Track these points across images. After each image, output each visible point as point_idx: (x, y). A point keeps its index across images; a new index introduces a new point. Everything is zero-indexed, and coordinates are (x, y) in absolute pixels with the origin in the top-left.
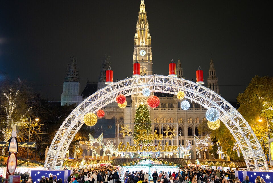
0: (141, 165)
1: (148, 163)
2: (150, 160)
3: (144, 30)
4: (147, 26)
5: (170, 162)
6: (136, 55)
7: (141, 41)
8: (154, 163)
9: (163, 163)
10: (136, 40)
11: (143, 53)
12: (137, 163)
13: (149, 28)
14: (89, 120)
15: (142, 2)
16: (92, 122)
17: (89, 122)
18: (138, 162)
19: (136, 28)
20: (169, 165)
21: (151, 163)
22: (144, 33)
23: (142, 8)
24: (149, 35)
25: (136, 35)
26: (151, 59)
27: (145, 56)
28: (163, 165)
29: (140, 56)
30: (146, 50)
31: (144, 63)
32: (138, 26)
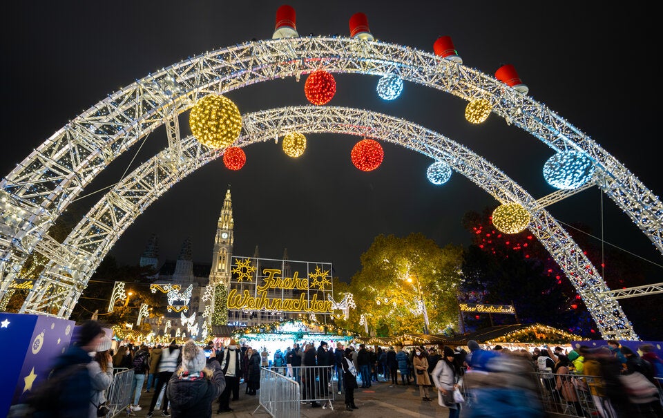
0: (282, 333)
1: (296, 330)
2: (301, 323)
3: (228, 215)
4: (231, 212)
5: (341, 329)
6: (219, 237)
7: (224, 225)
8: (308, 330)
9: (326, 329)
10: (219, 223)
11: (225, 236)
12: (273, 328)
13: (233, 214)
14: (214, 112)
15: (229, 191)
16: (225, 121)
17: (213, 117)
18: (278, 327)
19: (220, 213)
20: (338, 335)
21: (303, 329)
22: (228, 218)
23: (228, 196)
24: (232, 220)
25: (220, 219)
26: (232, 242)
27: (227, 238)
28: (326, 334)
29: (222, 238)
30: (228, 234)
31: (225, 245)
32: (223, 212)
